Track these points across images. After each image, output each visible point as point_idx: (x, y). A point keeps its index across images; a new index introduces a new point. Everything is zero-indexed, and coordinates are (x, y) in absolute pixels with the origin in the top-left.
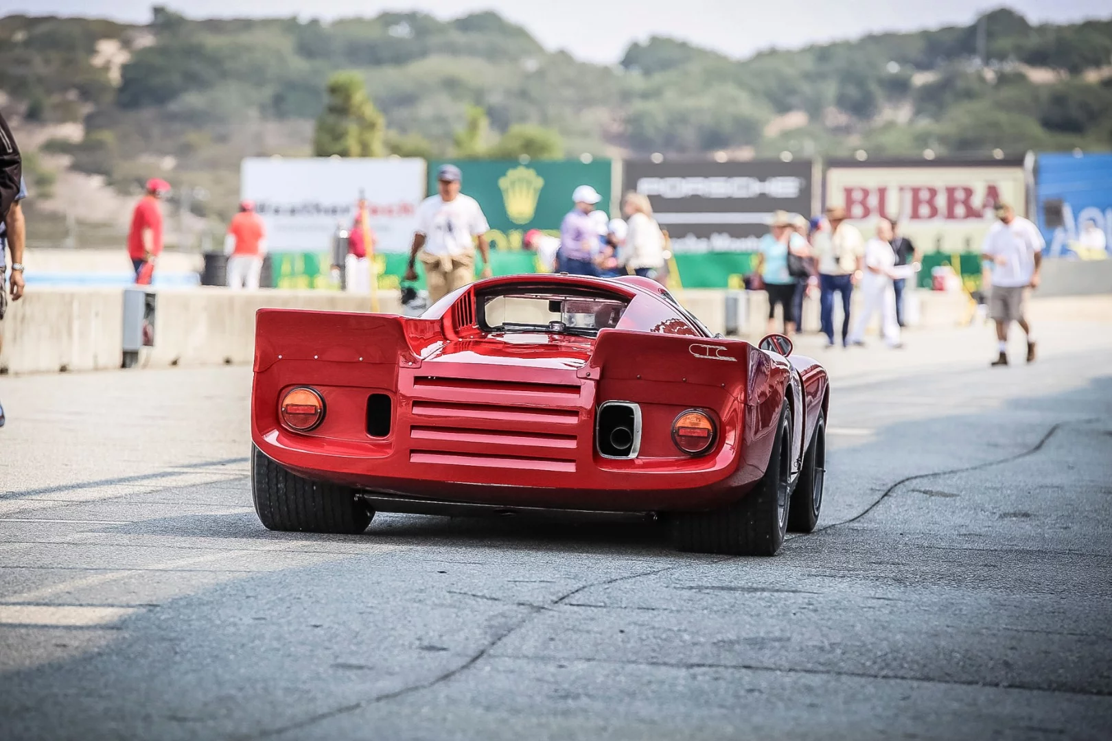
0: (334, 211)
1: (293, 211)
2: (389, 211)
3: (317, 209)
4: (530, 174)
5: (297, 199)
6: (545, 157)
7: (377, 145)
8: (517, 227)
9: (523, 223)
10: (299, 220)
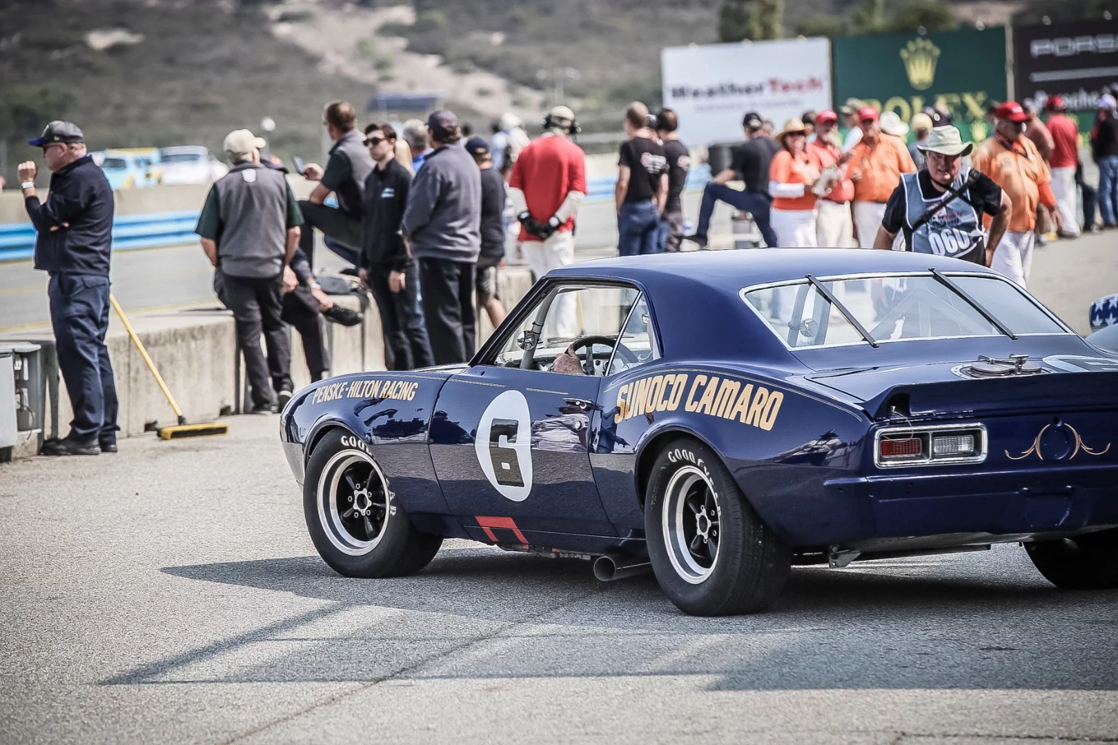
0: (748, 90)
1: (711, 93)
2: (799, 87)
3: (733, 89)
4: (929, 45)
5: (714, 82)
6: (942, 28)
7: (778, 28)
8: (917, 92)
9: (922, 88)
10: (718, 100)
